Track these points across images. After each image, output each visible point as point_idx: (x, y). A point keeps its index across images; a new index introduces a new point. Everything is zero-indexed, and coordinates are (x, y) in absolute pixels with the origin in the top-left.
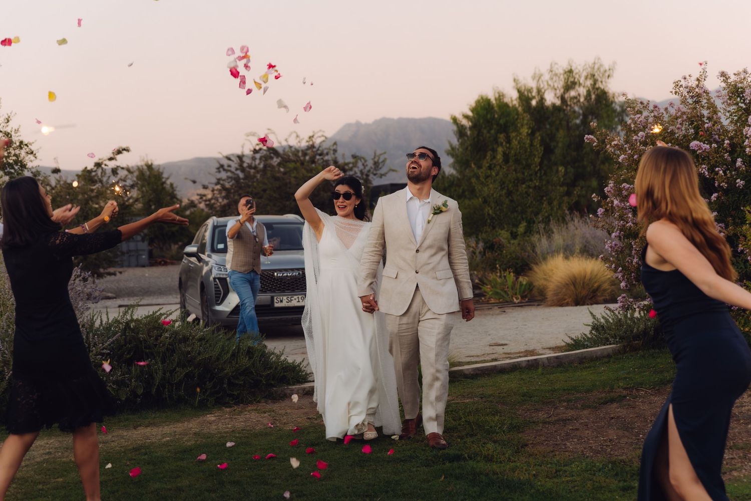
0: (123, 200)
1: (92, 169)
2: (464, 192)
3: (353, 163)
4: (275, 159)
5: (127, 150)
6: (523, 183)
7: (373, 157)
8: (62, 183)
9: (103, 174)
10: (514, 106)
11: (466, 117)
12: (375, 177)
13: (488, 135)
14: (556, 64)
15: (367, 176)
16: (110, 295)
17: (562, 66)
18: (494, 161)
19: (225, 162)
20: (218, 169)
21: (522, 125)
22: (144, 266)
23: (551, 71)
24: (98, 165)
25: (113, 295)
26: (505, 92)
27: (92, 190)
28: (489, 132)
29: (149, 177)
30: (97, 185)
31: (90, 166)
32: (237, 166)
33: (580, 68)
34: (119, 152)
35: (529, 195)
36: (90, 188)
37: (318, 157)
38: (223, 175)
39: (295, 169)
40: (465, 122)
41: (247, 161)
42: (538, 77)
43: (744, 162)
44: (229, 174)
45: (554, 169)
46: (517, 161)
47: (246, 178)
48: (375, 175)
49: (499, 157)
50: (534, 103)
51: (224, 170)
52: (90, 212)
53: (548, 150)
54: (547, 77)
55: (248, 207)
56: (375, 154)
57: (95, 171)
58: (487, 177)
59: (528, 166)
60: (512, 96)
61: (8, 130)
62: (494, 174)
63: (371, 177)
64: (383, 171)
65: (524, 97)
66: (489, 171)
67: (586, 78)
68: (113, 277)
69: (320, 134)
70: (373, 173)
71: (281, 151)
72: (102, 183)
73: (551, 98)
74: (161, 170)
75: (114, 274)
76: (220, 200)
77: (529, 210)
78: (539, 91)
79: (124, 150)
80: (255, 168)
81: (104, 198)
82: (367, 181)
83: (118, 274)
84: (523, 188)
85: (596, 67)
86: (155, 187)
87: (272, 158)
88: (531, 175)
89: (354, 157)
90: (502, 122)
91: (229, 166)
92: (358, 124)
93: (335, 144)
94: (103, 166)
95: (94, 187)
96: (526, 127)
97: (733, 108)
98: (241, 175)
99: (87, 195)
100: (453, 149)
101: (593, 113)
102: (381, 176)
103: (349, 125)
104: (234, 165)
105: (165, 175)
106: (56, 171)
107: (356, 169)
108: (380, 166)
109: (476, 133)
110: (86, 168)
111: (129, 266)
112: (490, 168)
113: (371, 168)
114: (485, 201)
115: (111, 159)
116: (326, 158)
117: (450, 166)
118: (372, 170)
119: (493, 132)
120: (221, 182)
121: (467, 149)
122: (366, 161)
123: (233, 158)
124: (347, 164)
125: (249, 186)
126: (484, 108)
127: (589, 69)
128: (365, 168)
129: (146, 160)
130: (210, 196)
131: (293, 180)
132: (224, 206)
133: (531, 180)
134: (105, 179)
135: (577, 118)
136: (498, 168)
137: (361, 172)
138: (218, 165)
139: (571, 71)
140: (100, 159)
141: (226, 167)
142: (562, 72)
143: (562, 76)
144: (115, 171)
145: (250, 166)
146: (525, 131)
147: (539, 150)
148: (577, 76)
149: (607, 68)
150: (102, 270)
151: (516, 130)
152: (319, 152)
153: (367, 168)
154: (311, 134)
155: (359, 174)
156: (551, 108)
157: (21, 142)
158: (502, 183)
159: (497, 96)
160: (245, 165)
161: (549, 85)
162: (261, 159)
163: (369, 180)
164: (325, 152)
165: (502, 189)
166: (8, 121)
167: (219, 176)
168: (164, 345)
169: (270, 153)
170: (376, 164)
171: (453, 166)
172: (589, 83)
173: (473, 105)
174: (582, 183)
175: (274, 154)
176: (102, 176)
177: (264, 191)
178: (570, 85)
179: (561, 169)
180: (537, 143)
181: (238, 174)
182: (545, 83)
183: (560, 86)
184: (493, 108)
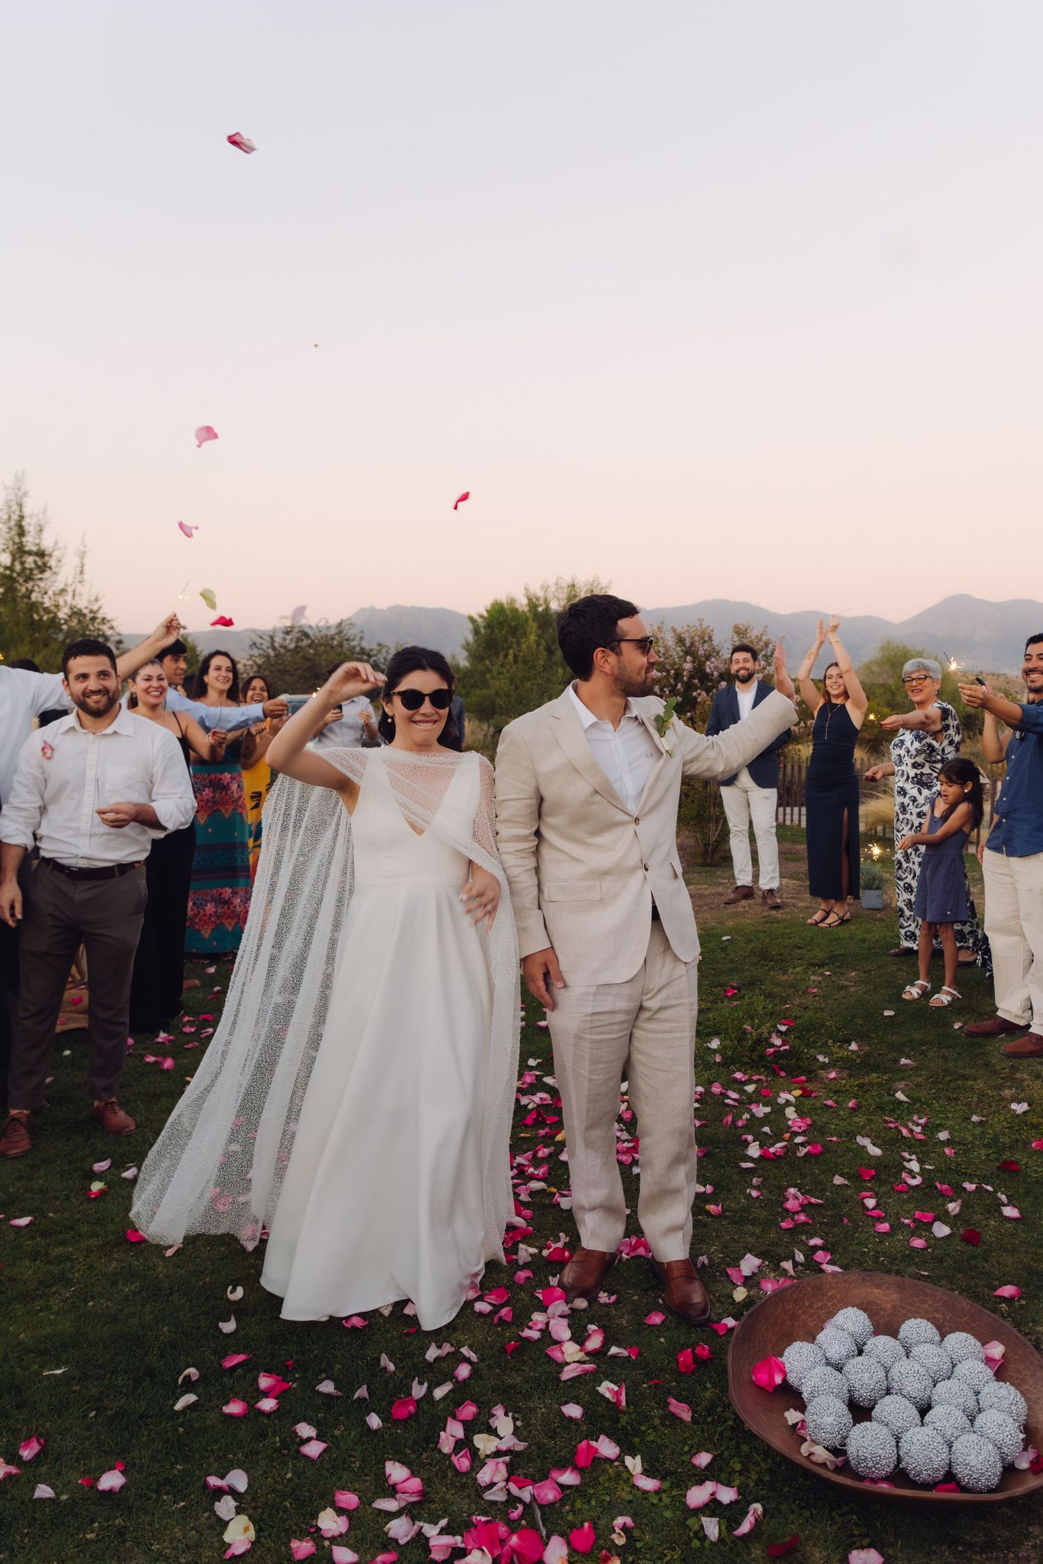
2: (476, 682)
6: (529, 680)
10: (523, 612)
11: (481, 616)
13: (500, 636)
14: (562, 578)
17: (567, 580)
18: (506, 661)
19: (258, 641)
20: (251, 646)
21: (531, 633)
23: (557, 584)
26: (516, 598)
28: (500, 632)
32: (269, 645)
35: (533, 691)
37: (345, 642)
38: (256, 652)
39: (326, 652)
40: (479, 620)
41: (278, 640)
42: (545, 588)
43: (682, 686)
44: (261, 652)
45: (554, 668)
46: (525, 662)
47: (277, 656)
49: (511, 657)
50: (540, 609)
54: (553, 588)
58: (499, 673)
59: (533, 667)
60: (522, 603)
61: (95, 607)
62: (505, 671)
65: (533, 605)
66: (501, 669)
71: (311, 633)
73: (555, 607)
78: (546, 600)
80: (285, 647)
84: (528, 685)
85: (595, 584)
87: (302, 640)
88: (536, 674)
89: (379, 645)
90: (513, 624)
91: (261, 644)
92: (373, 609)
93: (362, 632)
96: (533, 633)
97: (679, 649)
98: (272, 653)
100: (468, 644)
103: (363, 610)
104: (266, 644)
107: (380, 656)
109: (489, 632)
112: (502, 666)
114: (497, 694)
116: (353, 643)
117: (464, 659)
119: (504, 632)
120: (254, 658)
121: (480, 645)
123: (265, 637)
124: (371, 650)
125: (278, 664)
126: (497, 611)
131: (323, 663)
133: (536, 679)
136: (508, 666)
138: (251, 643)
139: (573, 586)
141: (258, 645)
142: (566, 585)
143: (566, 590)
145: (281, 647)
146: (533, 638)
147: (544, 654)
148: (578, 590)
149: (604, 585)
151: (525, 634)
152: (346, 638)
155: (382, 661)
157: (104, 619)
158: (511, 680)
159: (509, 601)
160: (277, 645)
161: (554, 596)
162: (291, 640)
164: (352, 638)
165: (511, 685)
167: (252, 652)
171: (467, 658)
173: (489, 608)
175: (304, 636)
177: (296, 669)
179: (561, 671)
180: (542, 648)
181: (269, 653)
182: (552, 594)
183: (564, 597)
184: (505, 612)
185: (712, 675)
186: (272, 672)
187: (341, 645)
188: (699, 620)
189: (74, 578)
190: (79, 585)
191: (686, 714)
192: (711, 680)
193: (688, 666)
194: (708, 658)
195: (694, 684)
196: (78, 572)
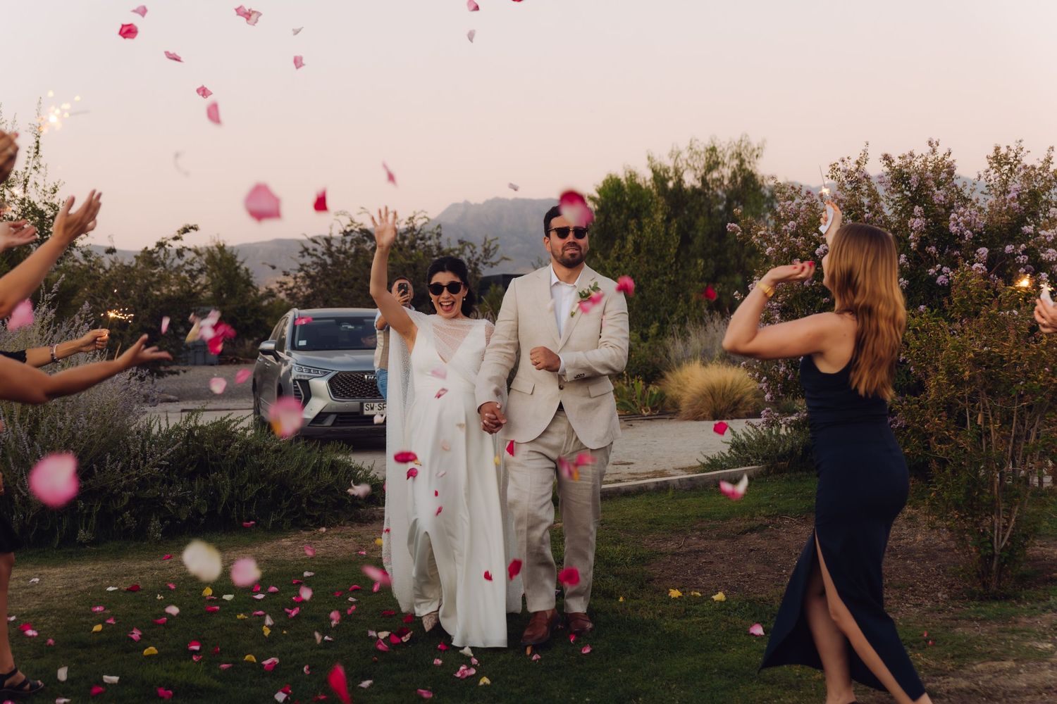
0: (190, 287)
1: (153, 250)
3: (459, 250)
4: (368, 243)
5: (195, 228)
6: (656, 278)
7: (483, 243)
8: (117, 265)
9: (166, 255)
10: (648, 188)
11: (593, 199)
12: (484, 267)
13: (617, 221)
14: (697, 140)
15: (476, 264)
16: (172, 397)
17: (704, 143)
18: (623, 252)
19: (311, 245)
20: (302, 252)
21: (656, 210)
22: (212, 365)
23: (691, 149)
24: (161, 245)
25: (176, 398)
26: (637, 171)
27: (153, 275)
28: (618, 217)
29: (221, 260)
30: (159, 269)
31: (152, 246)
32: (324, 250)
33: (725, 146)
34: (186, 230)
35: (662, 291)
36: (151, 272)
37: (419, 242)
38: (308, 260)
40: (591, 205)
41: (336, 244)
42: (676, 155)
43: (908, 259)
44: (314, 259)
45: (692, 261)
46: (650, 252)
47: (334, 264)
48: (485, 264)
49: (629, 246)
50: (670, 184)
51: (309, 254)
52: (149, 299)
53: (686, 240)
54: (686, 155)
55: (401, 292)
56: (486, 239)
57: (157, 252)
59: (662, 258)
60: (645, 176)
61: (55, 201)
62: (622, 265)
63: (480, 265)
64: (493, 260)
65: (659, 178)
66: (617, 263)
67: (732, 157)
68: (175, 377)
69: (422, 215)
70: (482, 262)
72: (165, 267)
73: (690, 180)
74: (234, 253)
75: (177, 373)
76: (304, 289)
77: (663, 309)
78: (676, 171)
79: (192, 228)
80: (345, 252)
81: (166, 283)
82: (476, 270)
83: (182, 373)
84: (656, 282)
85: (743, 145)
86: (227, 272)
87: (365, 242)
88: (665, 268)
89: (461, 242)
90: (633, 205)
91: (315, 250)
92: (467, 205)
93: (439, 226)
94: (166, 246)
95: (155, 271)
96: (660, 212)
97: (897, 196)
98: (329, 261)
99: (147, 280)
101: (738, 199)
102: (492, 265)
103: (456, 205)
104: (321, 249)
105: (239, 259)
106: (111, 251)
108: (491, 254)
109: (603, 218)
110: (146, 248)
111: (195, 364)
112: (618, 259)
113: (481, 256)
115: (176, 238)
116: (428, 243)
118: (481, 258)
119: (622, 217)
120: (305, 268)
122: (474, 248)
123: (319, 241)
124: (452, 251)
125: (337, 274)
126: (612, 189)
127: (735, 148)
128: (473, 256)
129: (217, 240)
130: (291, 285)
132: (308, 296)
133: (666, 274)
134: (168, 262)
135: (719, 203)
136: (627, 259)
137: (469, 259)
138: (301, 249)
139: (713, 150)
140: (163, 238)
141: (311, 251)
142: (702, 149)
143: (703, 155)
144: (180, 253)
145: (339, 251)
146: (659, 217)
147: (675, 240)
148: (720, 155)
149: (756, 146)
150: (162, 368)
151: (650, 215)
152: (420, 236)
153: (476, 256)
154: (412, 215)
156: (690, 191)
159: (628, 175)
160: (334, 249)
161: (688, 164)
162: (352, 242)
163: (478, 270)
164: (427, 236)
166: (55, 192)
167: (302, 261)
168: (233, 457)
169: (363, 236)
170: (486, 251)
172: (735, 162)
173: (601, 185)
174: (724, 279)
175: (367, 236)
176: (164, 258)
177: (356, 279)
178: (712, 165)
179: (701, 262)
180: (673, 231)
181: (325, 260)
182: (684, 162)
183: (700, 166)
184: (623, 189)
185: (962, 236)
186: (327, 284)
187: (413, 246)
188: (930, 144)
189: (28, 163)
190: (34, 172)
191: (916, 307)
192: (958, 247)
193: (917, 223)
194: (949, 208)
195: (929, 255)
196: (32, 155)
